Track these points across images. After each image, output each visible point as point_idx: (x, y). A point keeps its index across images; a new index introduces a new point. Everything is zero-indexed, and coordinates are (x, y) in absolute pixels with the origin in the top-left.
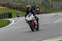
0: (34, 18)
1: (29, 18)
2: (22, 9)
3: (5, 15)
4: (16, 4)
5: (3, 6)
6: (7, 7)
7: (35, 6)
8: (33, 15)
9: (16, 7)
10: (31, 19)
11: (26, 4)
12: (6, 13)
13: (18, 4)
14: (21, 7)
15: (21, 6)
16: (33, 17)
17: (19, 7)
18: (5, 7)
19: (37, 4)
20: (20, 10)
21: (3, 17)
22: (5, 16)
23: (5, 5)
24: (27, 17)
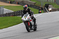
0: (30, 19)
1: (25, 19)
2: (36, 6)
3: (20, 12)
4: (30, 2)
5: (18, 4)
6: (22, 5)
7: (49, 3)
8: (29, 15)
9: (31, 5)
10: (27, 19)
11: (40, 2)
12: (21, 11)
13: (32, 2)
14: (35, 5)
15: (35, 3)
16: (30, 17)
17: (33, 4)
18: (20, 4)
19: (50, 2)
20: (34, 8)
21: (18, 14)
22: (20, 14)
23: (20, 3)
24: (23, 17)
